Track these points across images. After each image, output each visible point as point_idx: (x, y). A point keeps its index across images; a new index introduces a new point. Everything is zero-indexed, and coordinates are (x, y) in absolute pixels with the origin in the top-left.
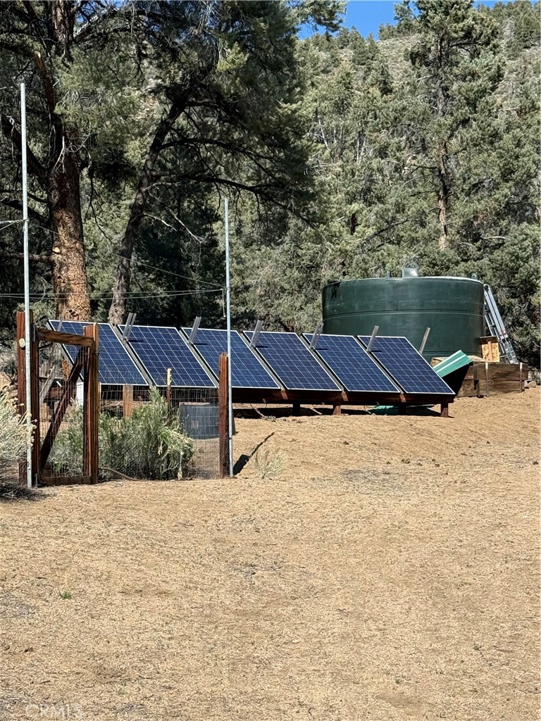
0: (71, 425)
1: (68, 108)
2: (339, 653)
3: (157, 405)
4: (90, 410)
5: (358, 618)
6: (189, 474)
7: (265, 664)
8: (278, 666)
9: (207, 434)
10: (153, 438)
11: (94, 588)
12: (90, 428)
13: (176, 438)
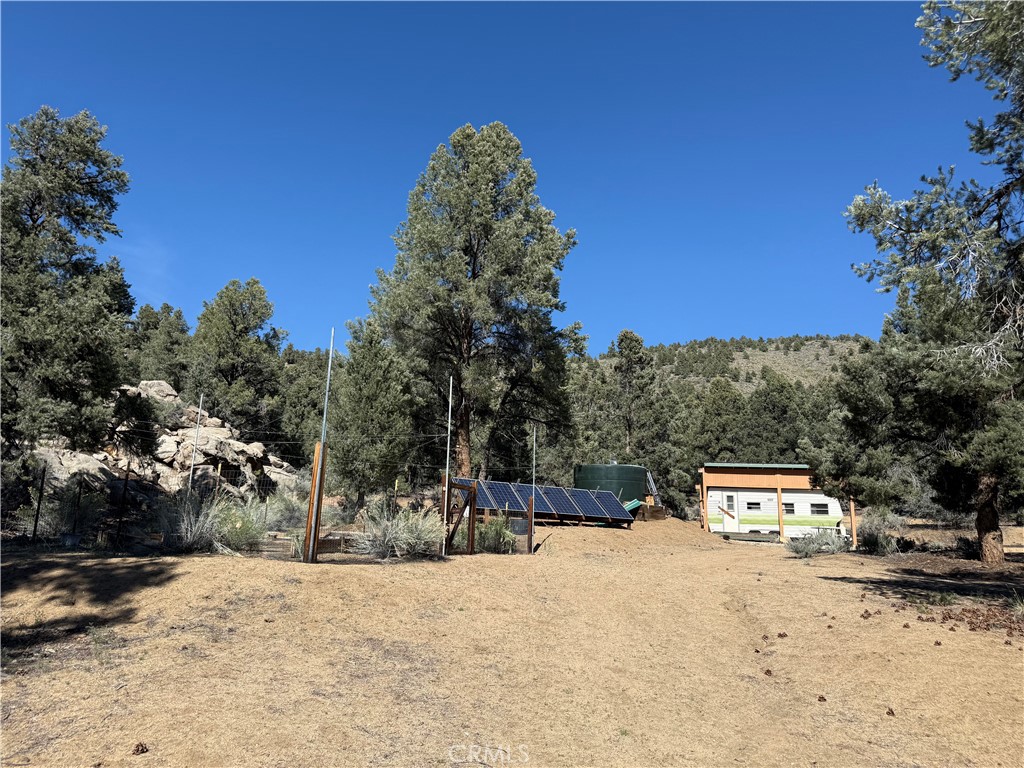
0: (463, 526)
1: (467, 386)
2: (587, 644)
3: (501, 519)
4: (472, 520)
5: (595, 626)
6: (515, 551)
7: (552, 648)
8: (558, 650)
9: (522, 533)
10: (499, 534)
11: (473, 606)
12: (471, 528)
13: (509, 535)
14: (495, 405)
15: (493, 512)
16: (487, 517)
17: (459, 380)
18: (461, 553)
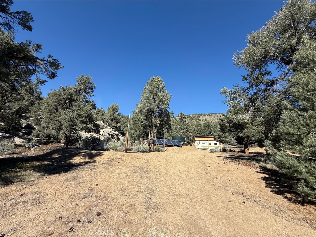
4: (154, 146)
6: (161, 151)
10: (158, 148)
14: (158, 125)
15: (158, 144)
16: (156, 145)
17: (151, 121)
18: (152, 151)
